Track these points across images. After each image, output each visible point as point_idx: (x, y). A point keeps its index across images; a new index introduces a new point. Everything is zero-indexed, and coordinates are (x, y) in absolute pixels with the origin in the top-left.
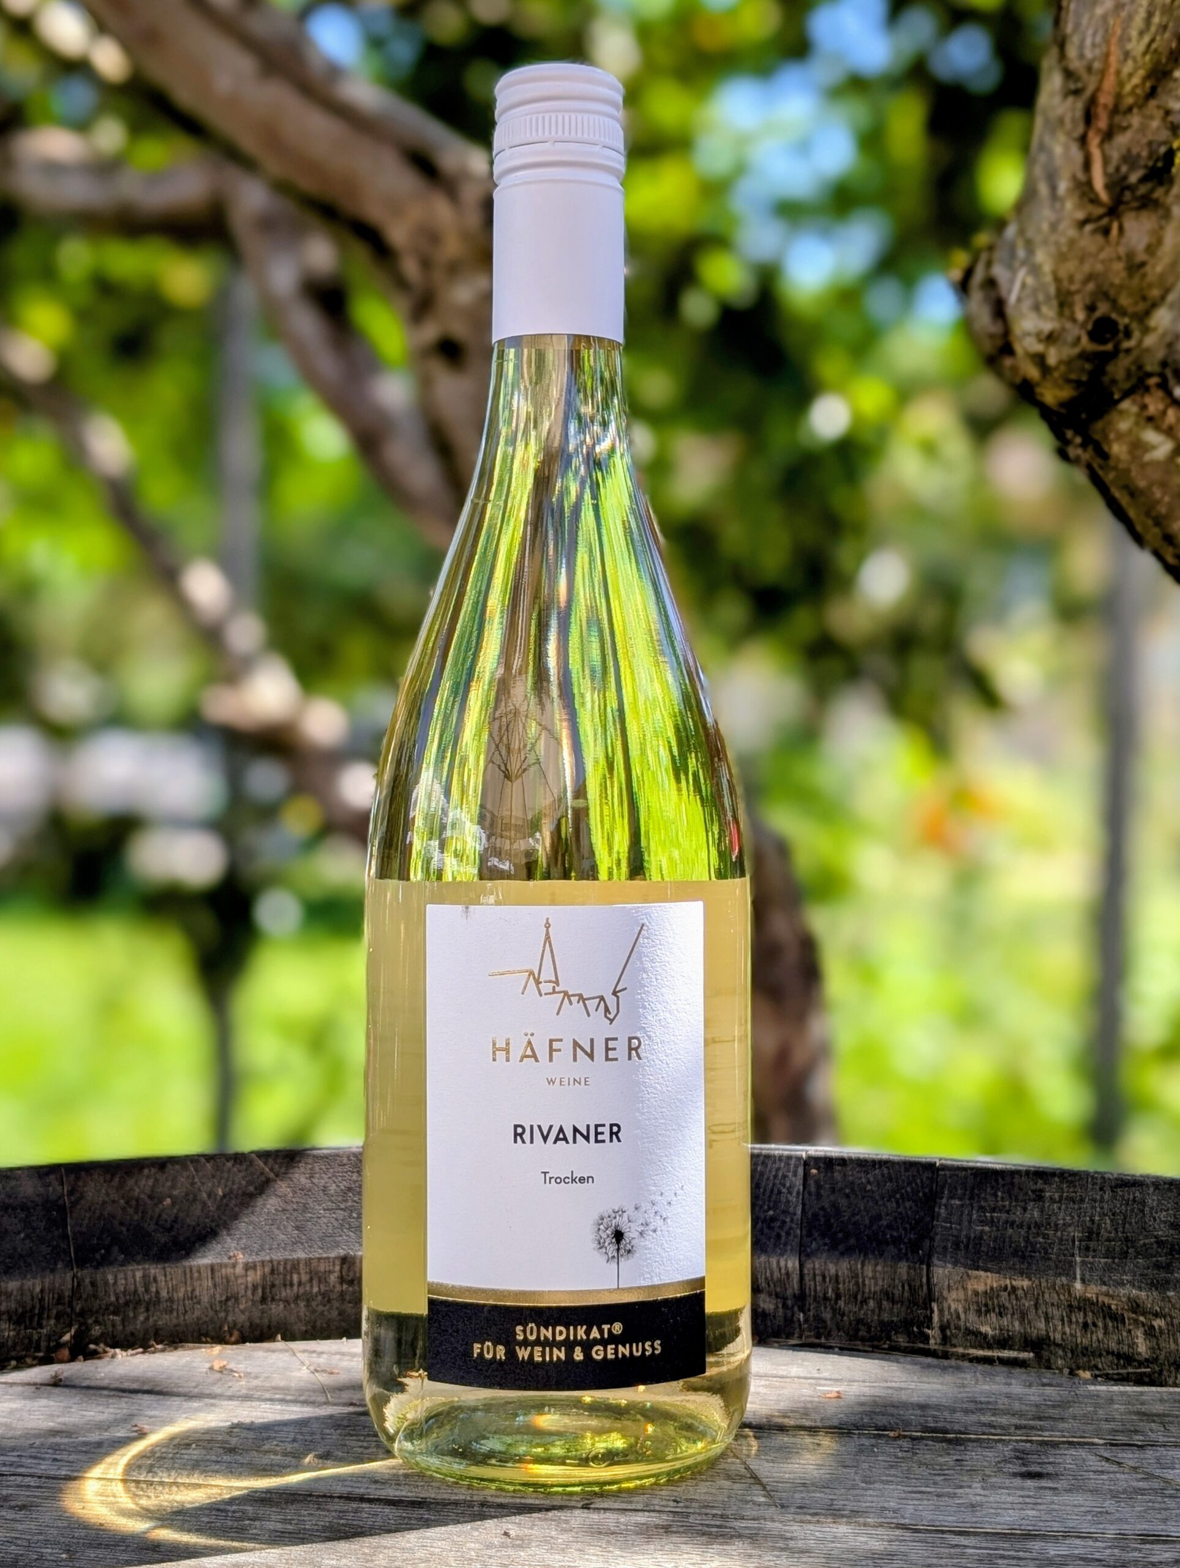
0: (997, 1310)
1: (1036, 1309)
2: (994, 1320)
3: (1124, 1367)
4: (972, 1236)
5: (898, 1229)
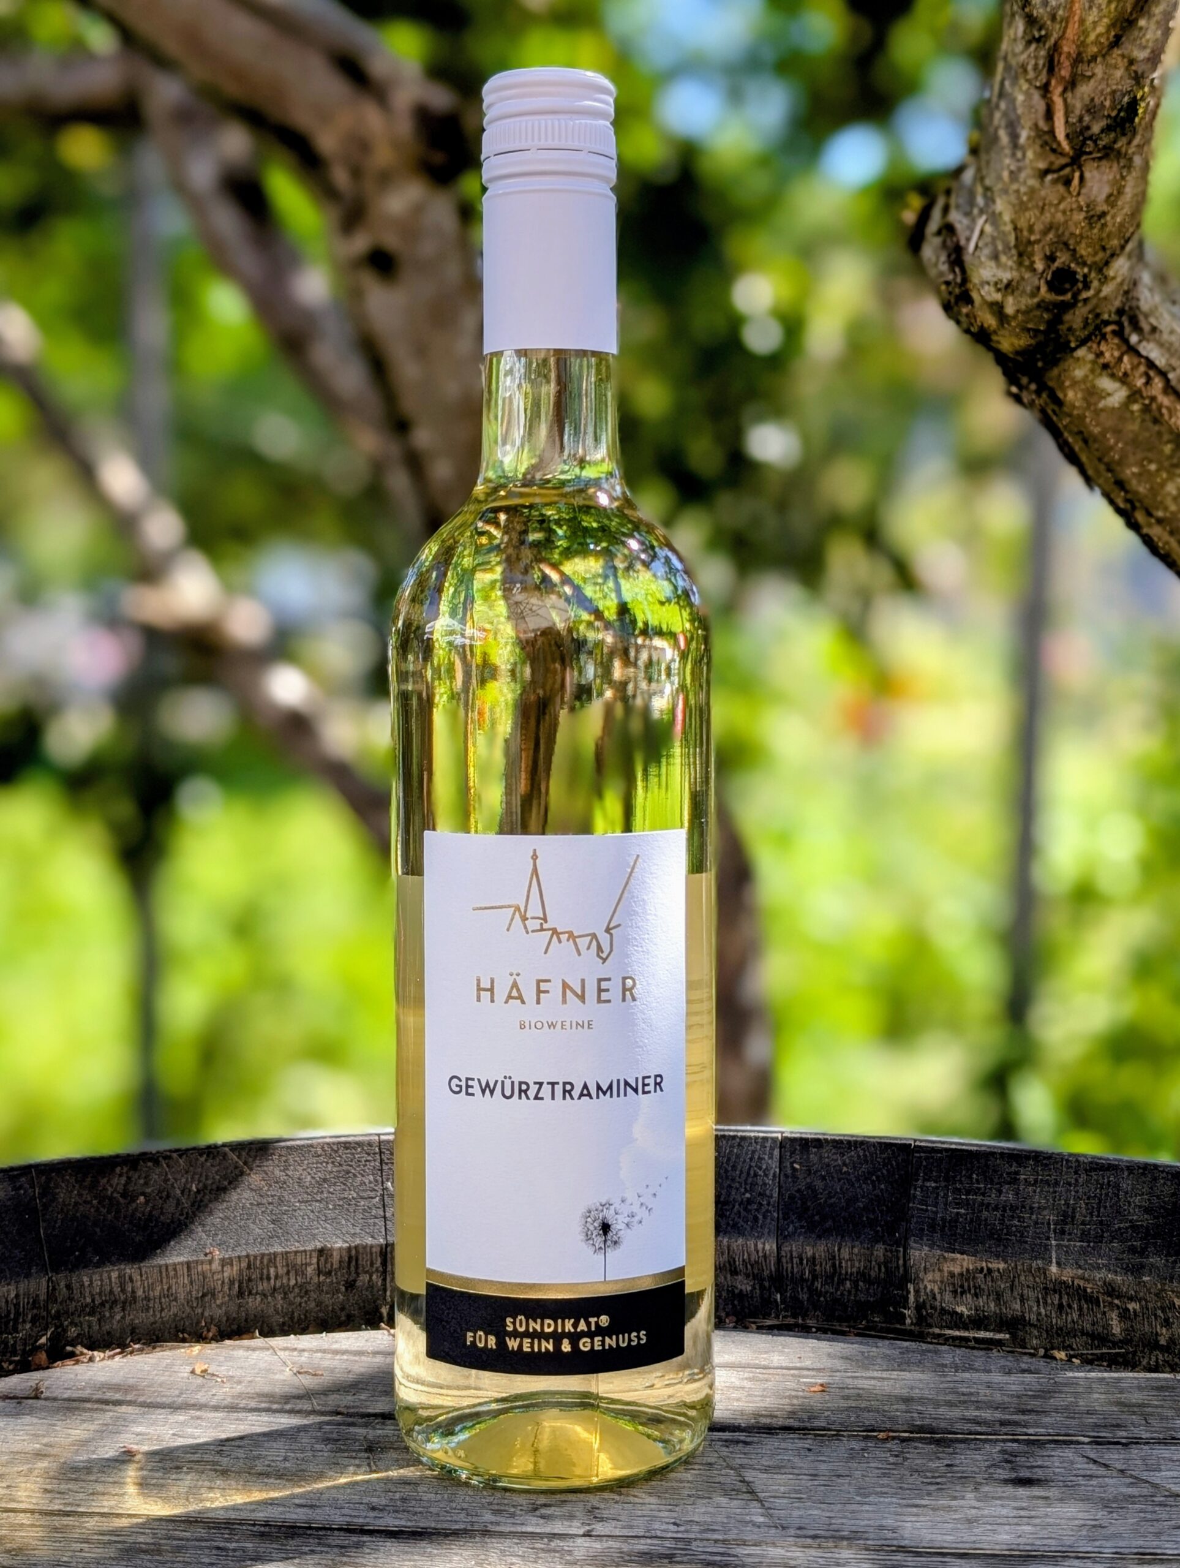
0: (973, 1291)
1: (1012, 1291)
2: (970, 1300)
3: (1098, 1348)
4: (948, 1218)
5: (874, 1212)
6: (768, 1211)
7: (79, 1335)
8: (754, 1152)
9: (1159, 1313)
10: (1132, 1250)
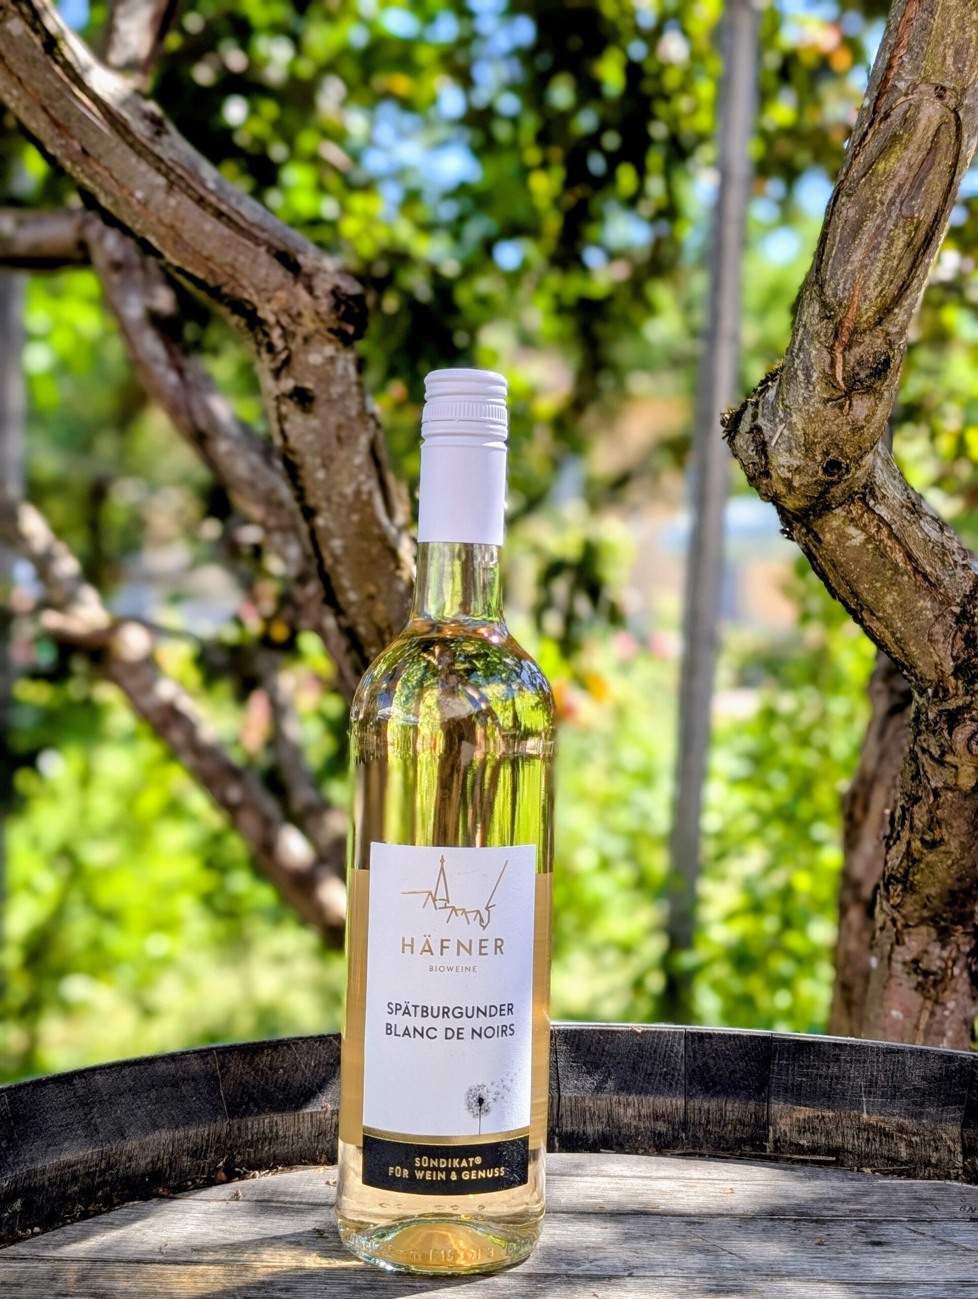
0: (811, 1130)
1: (836, 1130)
2: (809, 1136)
3: (891, 1165)
4: (795, 1084)
5: (747, 1080)
6: (678, 1079)
7: (242, 1160)
8: (668, 1041)
9: (932, 1143)
10: (915, 1104)
